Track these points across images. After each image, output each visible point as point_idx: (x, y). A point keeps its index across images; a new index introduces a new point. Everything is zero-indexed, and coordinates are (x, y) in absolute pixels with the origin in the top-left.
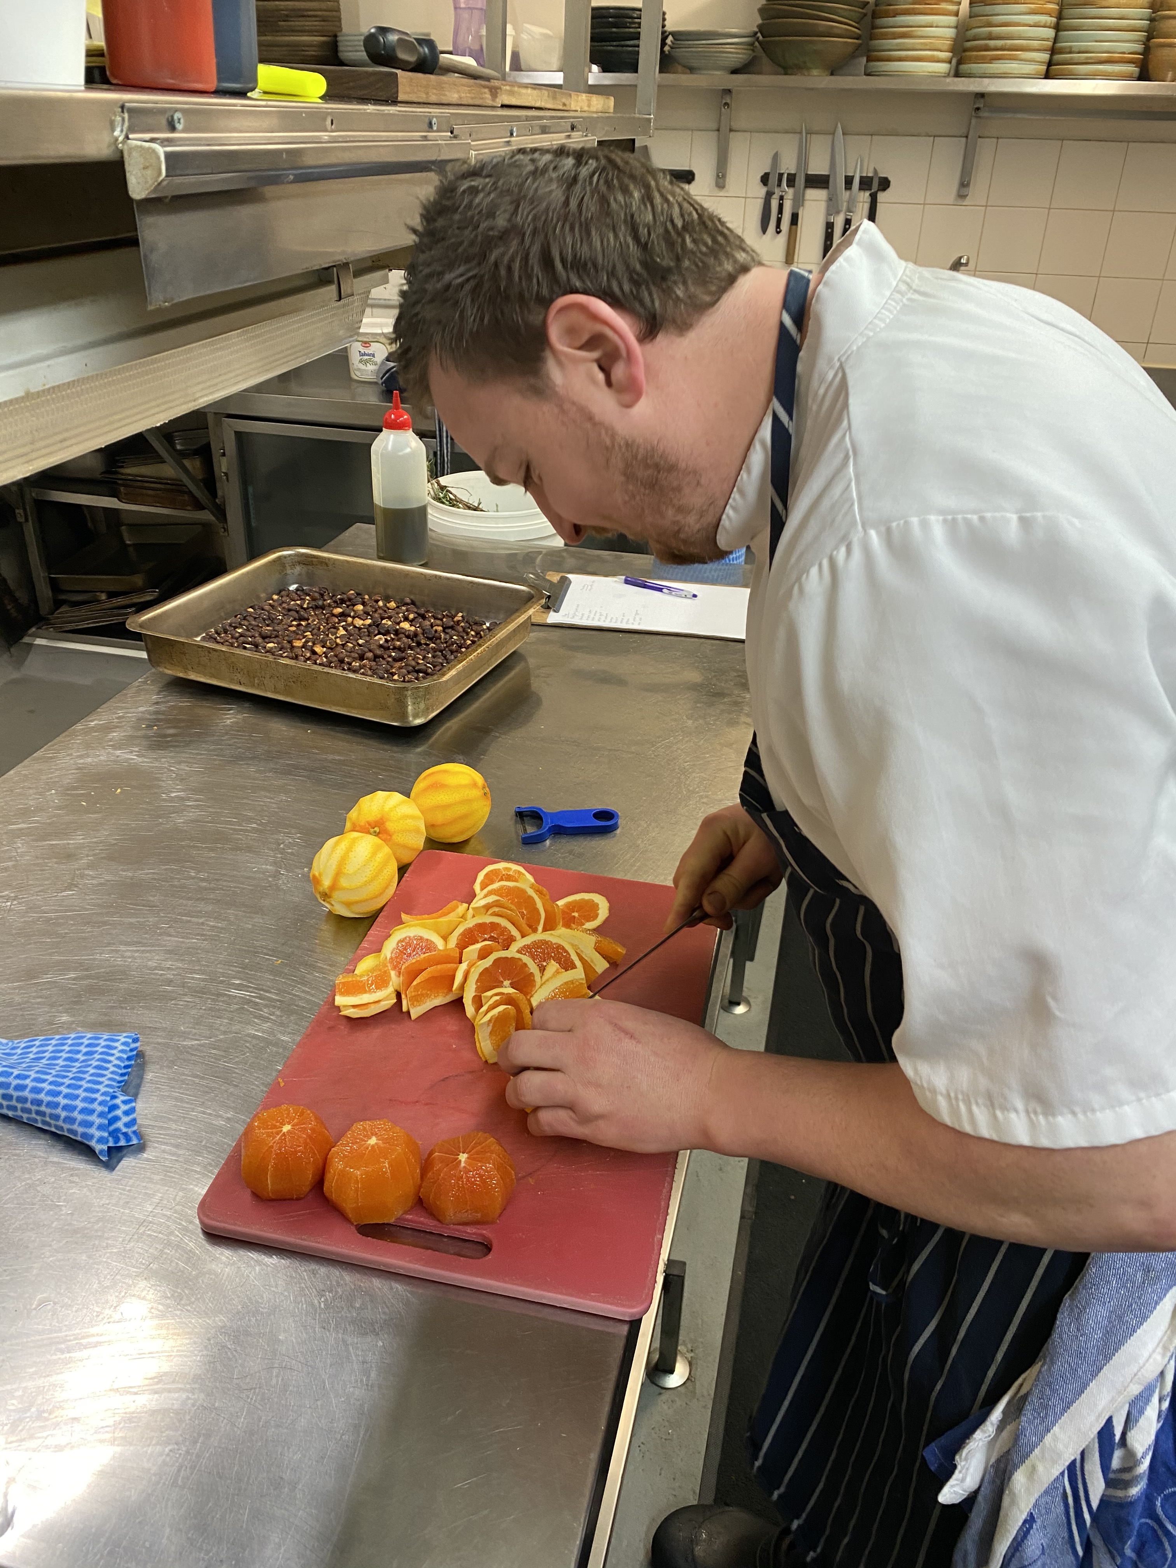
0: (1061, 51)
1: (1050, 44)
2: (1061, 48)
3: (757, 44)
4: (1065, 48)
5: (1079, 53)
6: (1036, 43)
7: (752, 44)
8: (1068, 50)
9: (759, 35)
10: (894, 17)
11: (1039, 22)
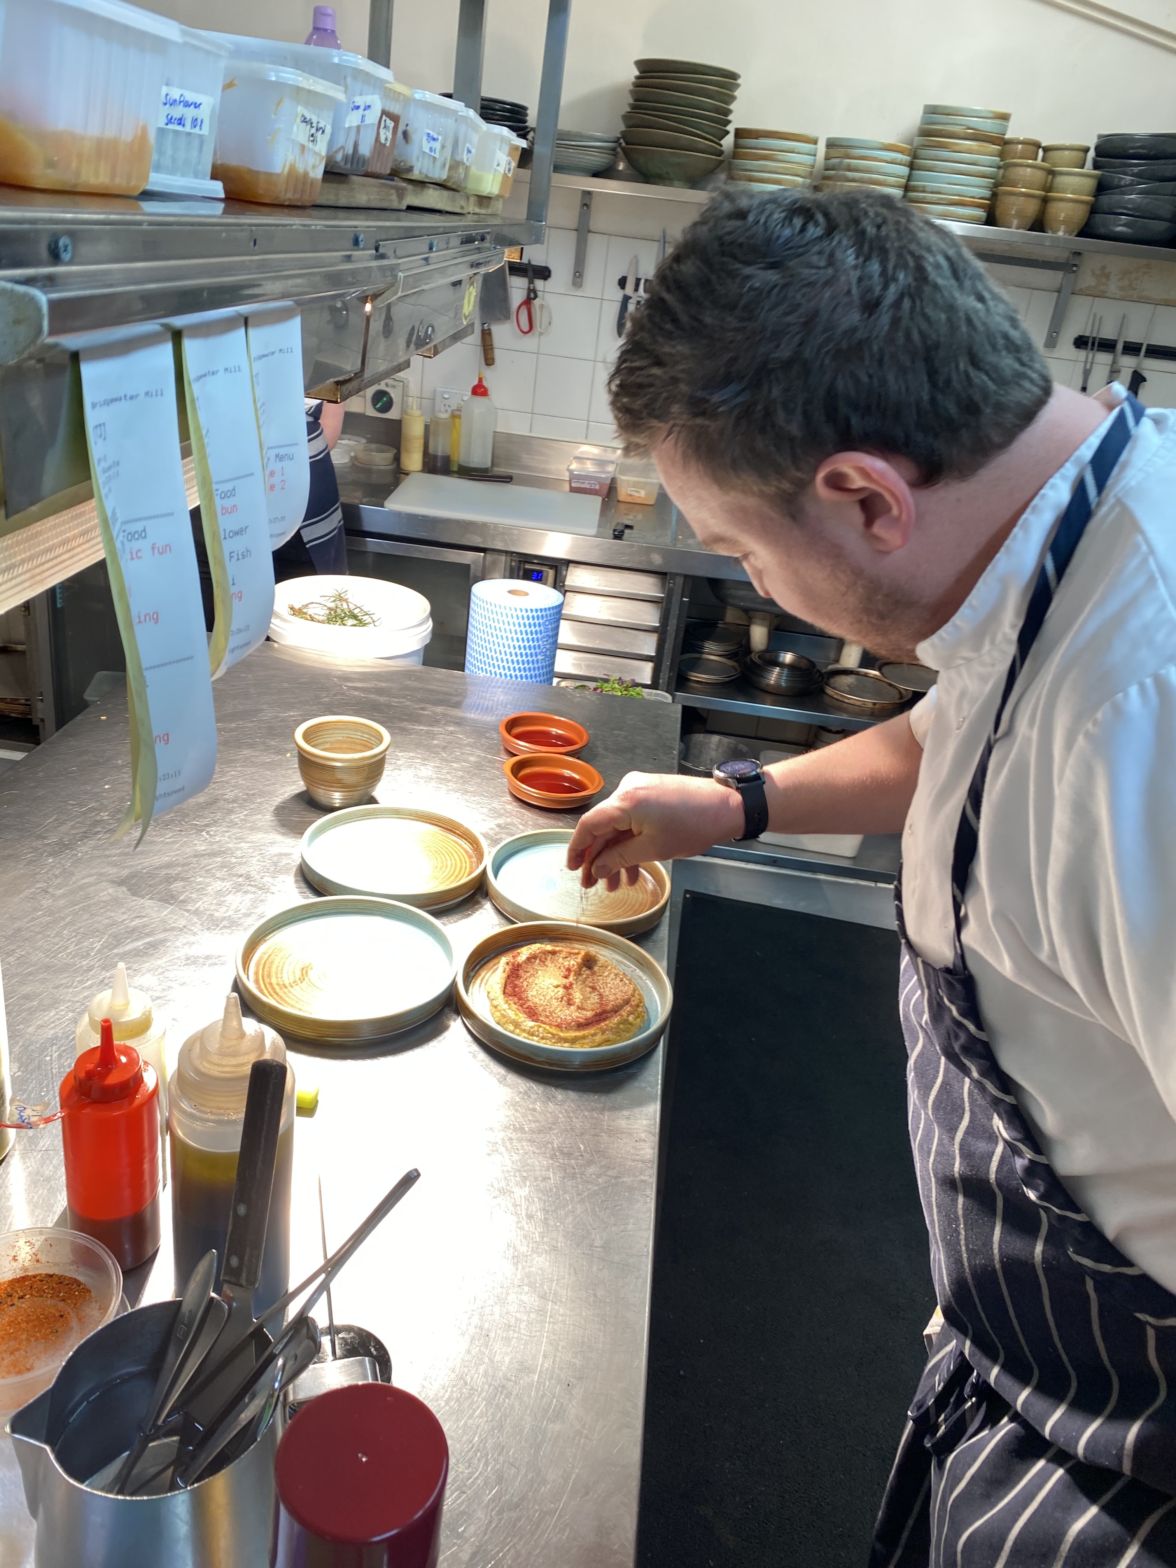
0: (915, 189)
1: (904, 181)
2: (914, 186)
3: (619, 150)
4: (918, 186)
5: (932, 193)
6: (892, 180)
7: (614, 149)
8: (921, 189)
9: (622, 141)
10: (757, 139)
11: (896, 159)
